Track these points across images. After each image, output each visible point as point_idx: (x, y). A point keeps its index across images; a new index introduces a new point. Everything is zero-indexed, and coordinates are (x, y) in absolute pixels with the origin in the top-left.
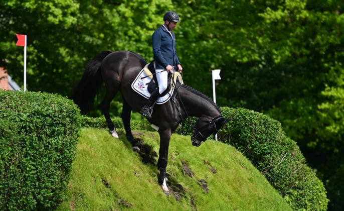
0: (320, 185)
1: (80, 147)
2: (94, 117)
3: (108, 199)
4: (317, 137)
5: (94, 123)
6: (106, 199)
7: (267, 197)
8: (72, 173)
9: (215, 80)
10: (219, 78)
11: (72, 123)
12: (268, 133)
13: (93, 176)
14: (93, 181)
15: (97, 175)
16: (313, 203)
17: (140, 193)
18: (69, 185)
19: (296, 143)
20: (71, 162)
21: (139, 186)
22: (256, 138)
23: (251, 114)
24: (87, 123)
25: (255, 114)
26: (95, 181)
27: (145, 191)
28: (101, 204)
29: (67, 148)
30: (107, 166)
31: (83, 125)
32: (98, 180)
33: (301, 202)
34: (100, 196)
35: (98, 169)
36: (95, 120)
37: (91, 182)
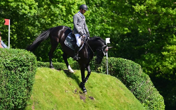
1: (37, 77)
3: (51, 104)
4: (160, 72)
5: (45, 65)
6: (50, 105)
7: (134, 104)
8: (32, 91)
9: (107, 43)
10: (109, 42)
12: (134, 70)
13: (44, 92)
14: (44, 95)
15: (46, 92)
16: (157, 107)
17: (68, 101)
18: (31, 97)
19: (148, 76)
20: (32, 85)
21: (67, 98)
22: (128, 73)
23: (125, 61)
24: (41, 65)
25: (127, 61)
27: (71, 100)
28: (48, 107)
29: (30, 78)
30: (51, 87)
31: (39, 66)
32: (47, 95)
33: (151, 106)
34: (47, 103)
35: (46, 89)
36: (45, 63)
37: (43, 95)
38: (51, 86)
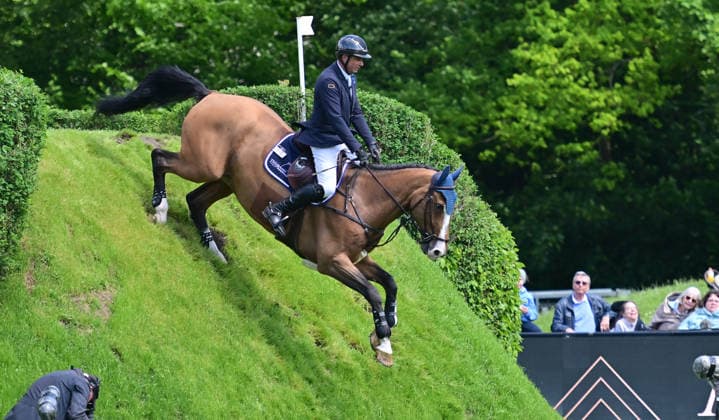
0: (506, 235)
1: (45, 165)
2: (71, 109)
3: (97, 267)
4: (498, 141)
5: (72, 120)
6: (94, 268)
7: (404, 260)
8: (27, 217)
9: (304, 37)
10: (311, 33)
11: (28, 121)
12: (404, 137)
13: (69, 223)
14: (68, 233)
15: (77, 220)
16: (492, 270)
17: (160, 254)
18: (22, 240)
19: (458, 156)
20: (25, 197)
21: (157, 241)
22: (383, 147)
23: (374, 101)
24: (56, 120)
25: (382, 102)
26: (73, 233)
27: (170, 250)
28: (85, 276)
29: (19, 169)
30: (95, 203)
31: (50, 125)
32: (79, 230)
33: (469, 270)
34: (82, 262)
35: (78, 208)
36: (72, 115)
37: (65, 233)
38: (96, 200)
